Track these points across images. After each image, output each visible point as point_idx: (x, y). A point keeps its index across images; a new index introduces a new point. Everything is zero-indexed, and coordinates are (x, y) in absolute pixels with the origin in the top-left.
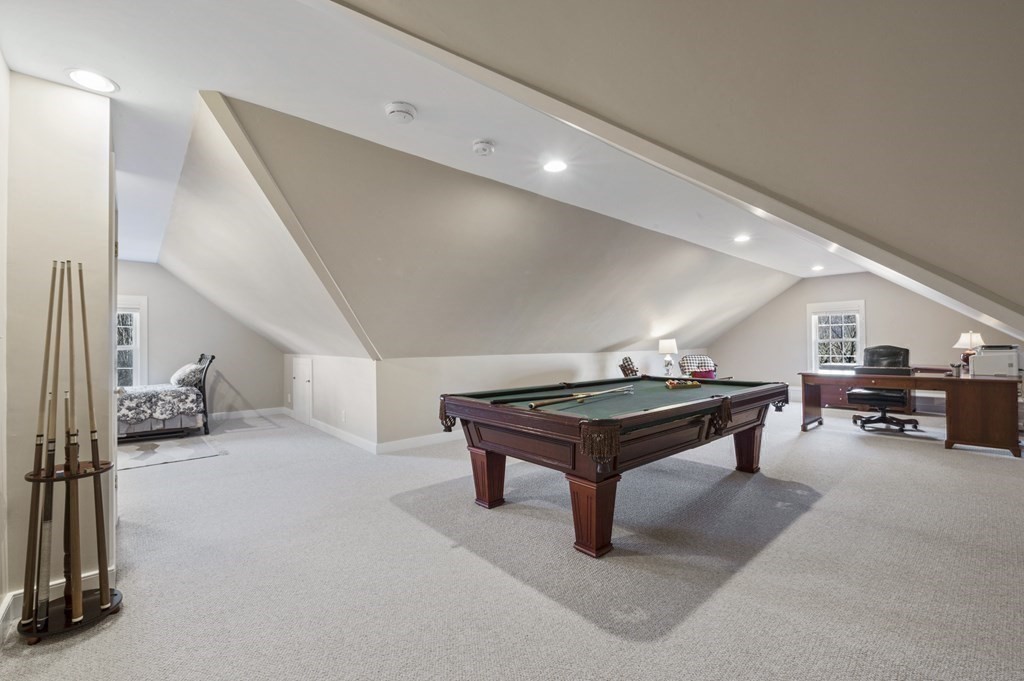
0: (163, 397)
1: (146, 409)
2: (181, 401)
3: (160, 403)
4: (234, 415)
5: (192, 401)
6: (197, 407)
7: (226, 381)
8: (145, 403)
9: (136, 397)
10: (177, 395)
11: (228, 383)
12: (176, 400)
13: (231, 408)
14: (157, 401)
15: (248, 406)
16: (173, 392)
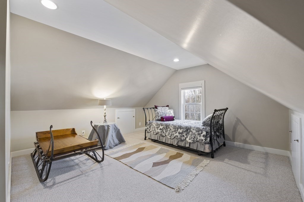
0: (192, 130)
1: (185, 135)
2: (199, 134)
3: (191, 133)
4: (247, 146)
5: (203, 136)
6: (205, 140)
7: (243, 124)
8: (185, 131)
9: (182, 128)
10: (198, 130)
11: (244, 126)
12: (197, 133)
13: (245, 142)
14: (189, 132)
15: (258, 143)
16: (197, 128)
